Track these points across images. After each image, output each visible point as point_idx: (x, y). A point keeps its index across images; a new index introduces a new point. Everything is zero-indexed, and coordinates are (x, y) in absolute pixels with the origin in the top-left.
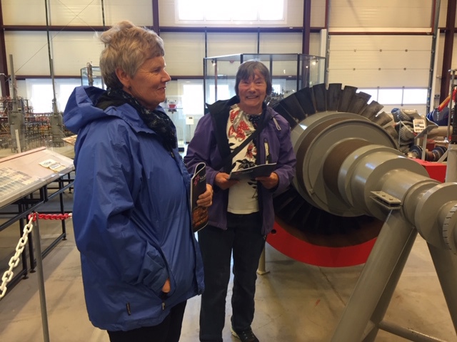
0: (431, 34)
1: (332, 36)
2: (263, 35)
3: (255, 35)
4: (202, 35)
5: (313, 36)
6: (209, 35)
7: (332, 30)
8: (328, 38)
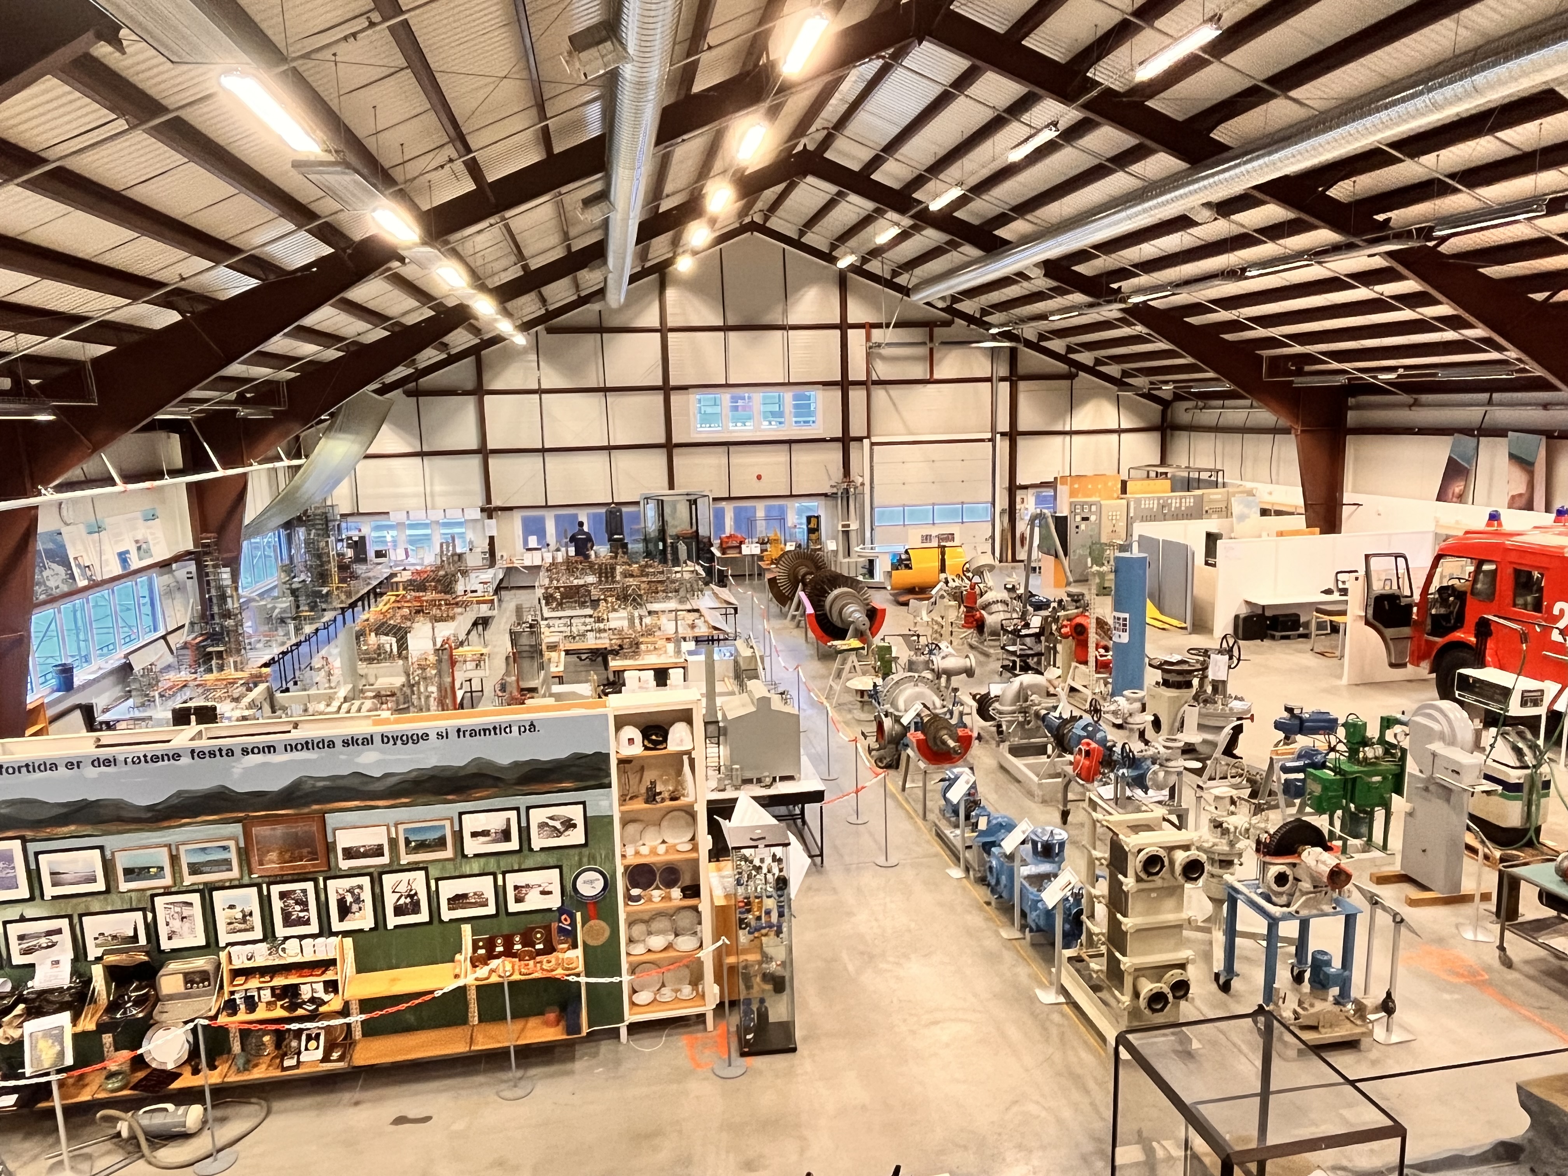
0: (990, 440)
1: (875, 448)
2: (794, 446)
3: (786, 446)
4: (725, 448)
5: (853, 445)
6: (732, 448)
7: (874, 439)
8: (871, 450)
